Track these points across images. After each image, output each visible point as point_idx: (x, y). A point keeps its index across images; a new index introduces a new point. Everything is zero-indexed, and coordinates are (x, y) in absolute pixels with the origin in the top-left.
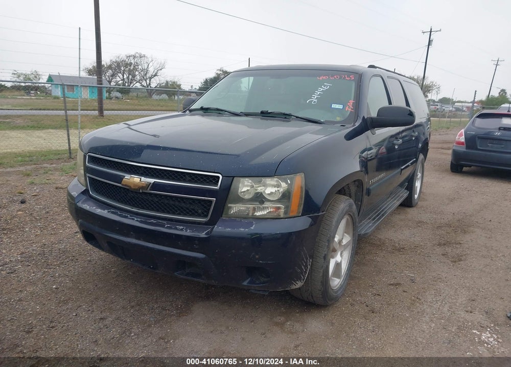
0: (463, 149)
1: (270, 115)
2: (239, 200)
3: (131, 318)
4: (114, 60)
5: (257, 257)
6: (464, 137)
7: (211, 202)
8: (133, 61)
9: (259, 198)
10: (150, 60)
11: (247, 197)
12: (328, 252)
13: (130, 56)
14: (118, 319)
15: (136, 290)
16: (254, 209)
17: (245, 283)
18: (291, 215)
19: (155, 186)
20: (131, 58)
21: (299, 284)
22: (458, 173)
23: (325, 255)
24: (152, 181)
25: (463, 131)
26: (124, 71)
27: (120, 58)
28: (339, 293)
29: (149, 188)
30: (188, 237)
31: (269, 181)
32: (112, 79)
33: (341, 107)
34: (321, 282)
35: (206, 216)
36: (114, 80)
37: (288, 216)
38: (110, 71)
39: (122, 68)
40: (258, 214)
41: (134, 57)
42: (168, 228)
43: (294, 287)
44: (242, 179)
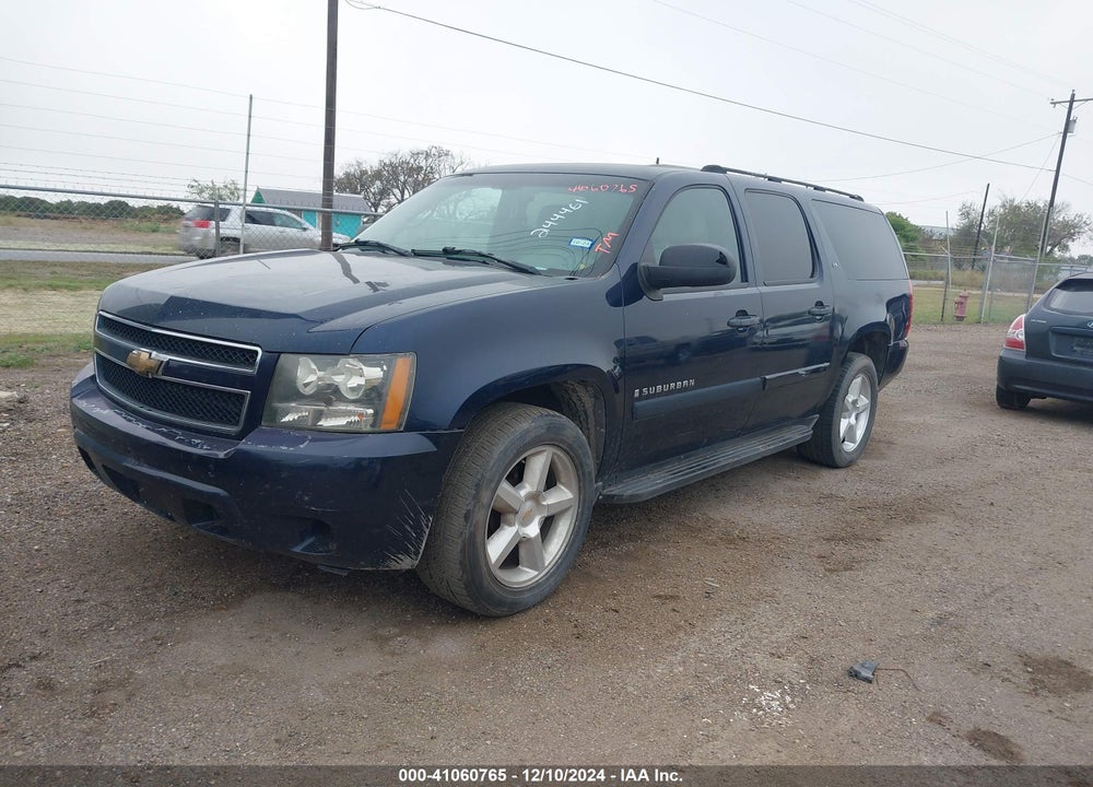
0: (1019, 356)
1: (455, 256)
2: (297, 395)
3: (129, 605)
4: (387, 162)
5: (306, 498)
6: (1023, 329)
7: (243, 396)
8: (423, 164)
9: (329, 395)
10: (458, 161)
11: (309, 391)
12: (474, 507)
13: (418, 154)
14: (106, 604)
15: (170, 563)
16: (319, 415)
17: (298, 549)
18: (382, 428)
19: (168, 368)
20: (422, 157)
21: (406, 563)
22: (1011, 409)
23: (468, 511)
24: (165, 357)
25: (1023, 316)
26: (404, 183)
27: (399, 157)
28: (525, 596)
29: (160, 372)
30: (201, 458)
31: (351, 362)
32: (381, 199)
33: (587, 244)
34: (461, 563)
35: (237, 423)
36: (384, 202)
37: (376, 429)
38: (378, 183)
39: (402, 178)
40: (326, 423)
41: (428, 155)
42: (180, 441)
43: (394, 566)
44: (303, 359)
